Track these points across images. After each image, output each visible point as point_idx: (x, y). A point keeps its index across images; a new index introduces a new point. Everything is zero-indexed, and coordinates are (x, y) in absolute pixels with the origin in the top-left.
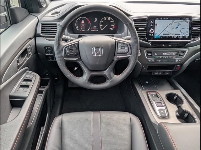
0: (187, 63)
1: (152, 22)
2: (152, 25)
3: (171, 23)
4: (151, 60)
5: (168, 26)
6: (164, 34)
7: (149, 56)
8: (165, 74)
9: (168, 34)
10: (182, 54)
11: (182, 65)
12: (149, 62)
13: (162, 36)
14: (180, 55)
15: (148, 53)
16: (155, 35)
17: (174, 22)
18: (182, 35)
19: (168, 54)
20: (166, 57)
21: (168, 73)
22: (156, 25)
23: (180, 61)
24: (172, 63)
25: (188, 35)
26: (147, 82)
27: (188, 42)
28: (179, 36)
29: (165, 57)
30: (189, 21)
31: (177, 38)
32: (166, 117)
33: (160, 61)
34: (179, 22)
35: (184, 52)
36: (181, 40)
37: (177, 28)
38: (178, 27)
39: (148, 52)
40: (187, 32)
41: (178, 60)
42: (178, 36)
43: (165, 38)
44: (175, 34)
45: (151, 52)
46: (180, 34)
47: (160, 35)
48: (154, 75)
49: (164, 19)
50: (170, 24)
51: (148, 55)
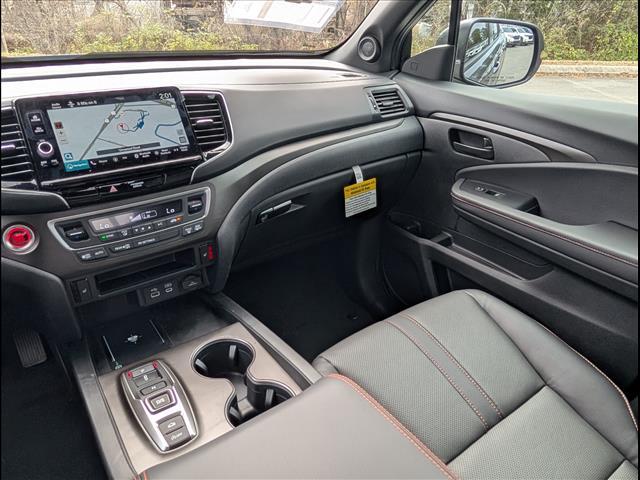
0: (227, 230)
1: (35, 119)
2: (39, 130)
3: (113, 113)
4: (92, 253)
5: (106, 124)
6: (99, 153)
7: (74, 239)
8: (185, 287)
9: (117, 150)
10: (195, 204)
11: (212, 239)
12: (85, 261)
13: (94, 160)
14: (191, 211)
15: (65, 230)
16: (65, 161)
17: (124, 108)
18: (164, 145)
19: (149, 216)
20: (146, 227)
21: (193, 284)
22: (59, 126)
23: (198, 228)
24: (179, 241)
25: (188, 143)
26: (133, 339)
27: (196, 163)
28: (160, 151)
29: (139, 229)
30: (173, 100)
31: (153, 157)
32: (189, 439)
33: (128, 246)
34: (140, 108)
35: (200, 197)
36: (168, 159)
37: (141, 125)
38: (142, 123)
39: (66, 228)
40: (180, 132)
41: (193, 227)
42: (152, 152)
43: (110, 164)
44: (142, 147)
45: (77, 224)
46: (158, 144)
47: (86, 158)
48: (149, 303)
49: (82, 103)
50: (111, 118)
51: (69, 239)
